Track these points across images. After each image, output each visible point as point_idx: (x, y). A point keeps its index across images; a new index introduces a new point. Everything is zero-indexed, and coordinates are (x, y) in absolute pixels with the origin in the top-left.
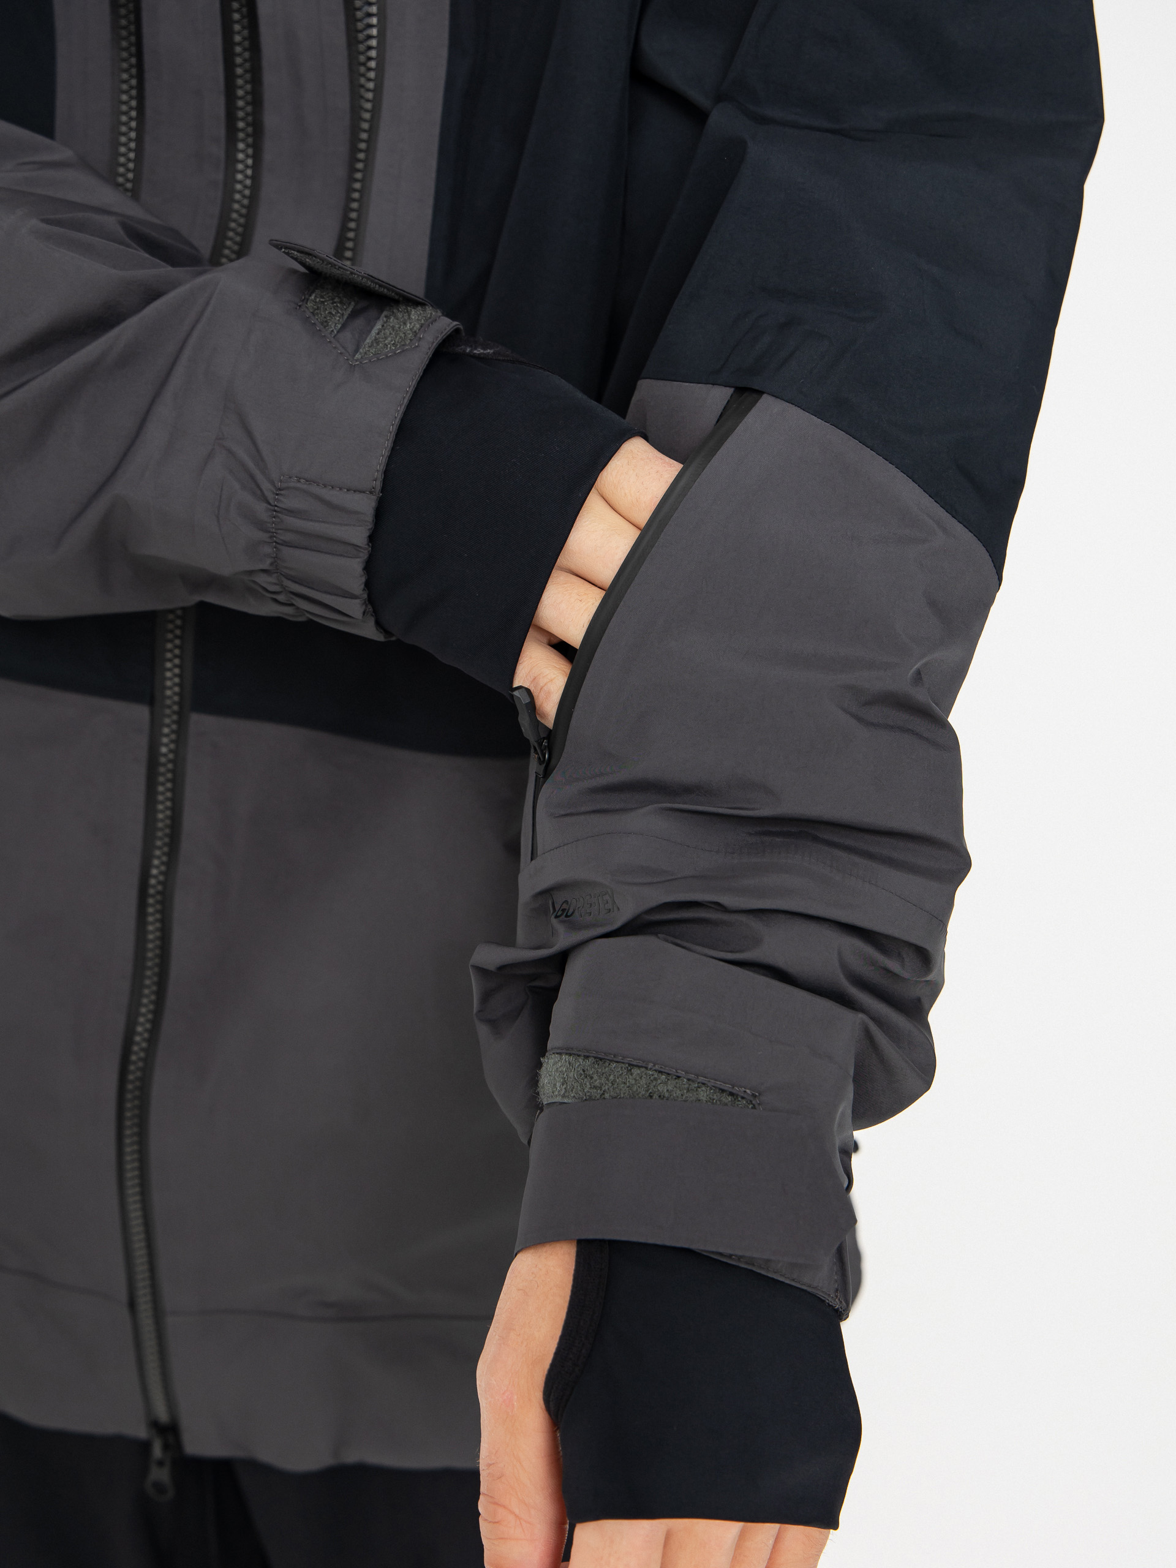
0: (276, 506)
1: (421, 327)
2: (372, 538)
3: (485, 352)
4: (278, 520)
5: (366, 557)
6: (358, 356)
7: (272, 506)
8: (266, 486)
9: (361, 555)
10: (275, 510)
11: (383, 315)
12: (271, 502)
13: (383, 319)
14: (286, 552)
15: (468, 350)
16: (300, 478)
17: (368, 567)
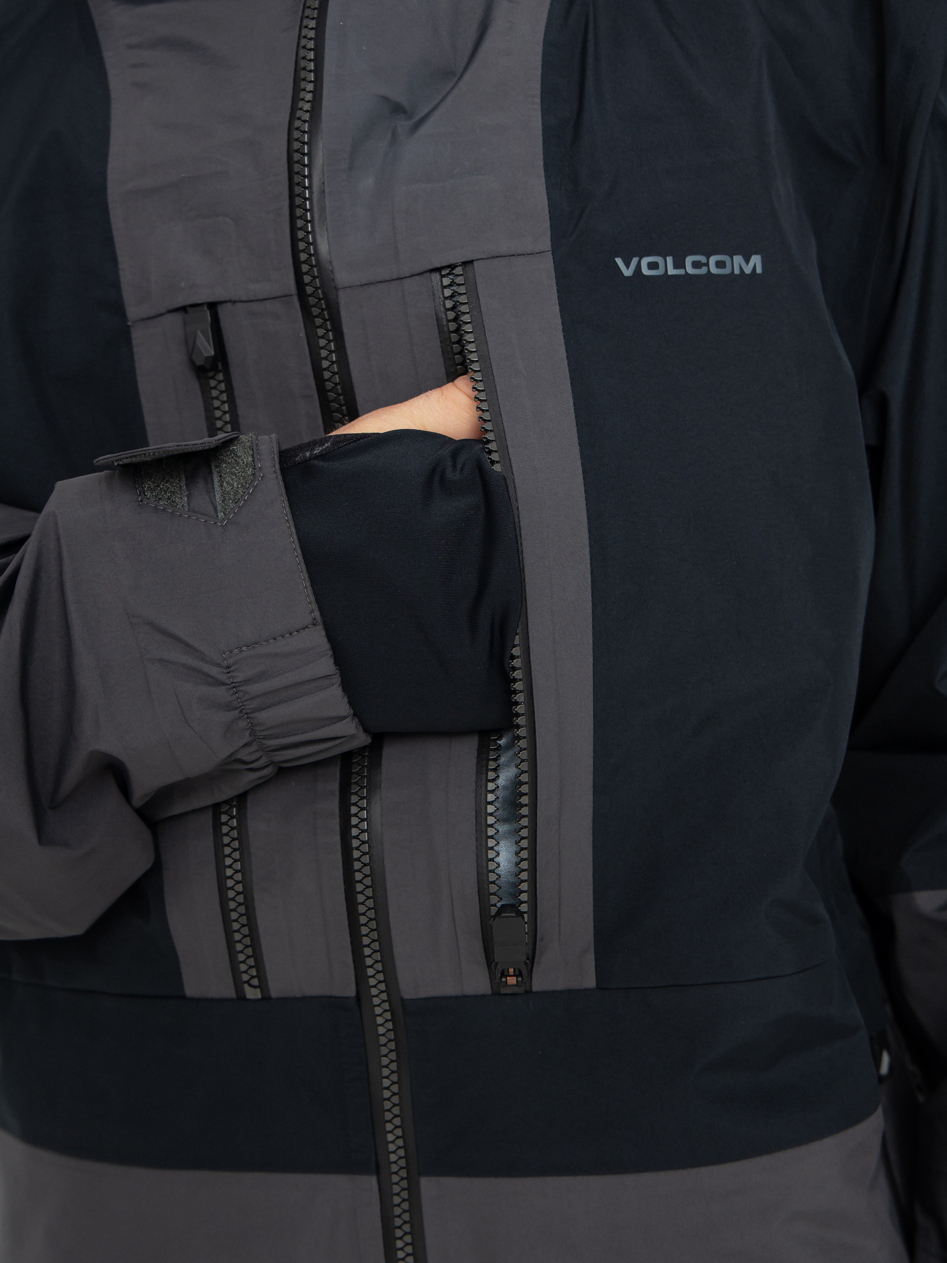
0: (232, 683)
1: (253, 457)
2: (337, 663)
3: (324, 447)
4: (241, 694)
5: (340, 681)
6: (221, 515)
7: (230, 685)
8: (214, 671)
9: (334, 681)
10: (235, 687)
11: (213, 468)
12: (228, 682)
13: (215, 472)
14: (262, 716)
15: (308, 454)
16: (241, 648)
17: (346, 687)
